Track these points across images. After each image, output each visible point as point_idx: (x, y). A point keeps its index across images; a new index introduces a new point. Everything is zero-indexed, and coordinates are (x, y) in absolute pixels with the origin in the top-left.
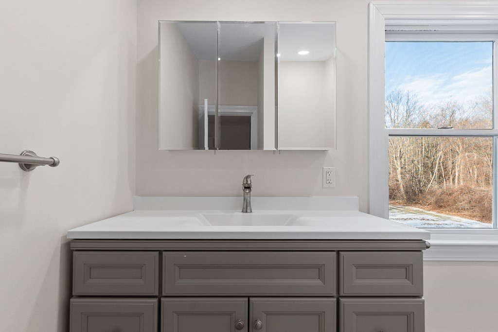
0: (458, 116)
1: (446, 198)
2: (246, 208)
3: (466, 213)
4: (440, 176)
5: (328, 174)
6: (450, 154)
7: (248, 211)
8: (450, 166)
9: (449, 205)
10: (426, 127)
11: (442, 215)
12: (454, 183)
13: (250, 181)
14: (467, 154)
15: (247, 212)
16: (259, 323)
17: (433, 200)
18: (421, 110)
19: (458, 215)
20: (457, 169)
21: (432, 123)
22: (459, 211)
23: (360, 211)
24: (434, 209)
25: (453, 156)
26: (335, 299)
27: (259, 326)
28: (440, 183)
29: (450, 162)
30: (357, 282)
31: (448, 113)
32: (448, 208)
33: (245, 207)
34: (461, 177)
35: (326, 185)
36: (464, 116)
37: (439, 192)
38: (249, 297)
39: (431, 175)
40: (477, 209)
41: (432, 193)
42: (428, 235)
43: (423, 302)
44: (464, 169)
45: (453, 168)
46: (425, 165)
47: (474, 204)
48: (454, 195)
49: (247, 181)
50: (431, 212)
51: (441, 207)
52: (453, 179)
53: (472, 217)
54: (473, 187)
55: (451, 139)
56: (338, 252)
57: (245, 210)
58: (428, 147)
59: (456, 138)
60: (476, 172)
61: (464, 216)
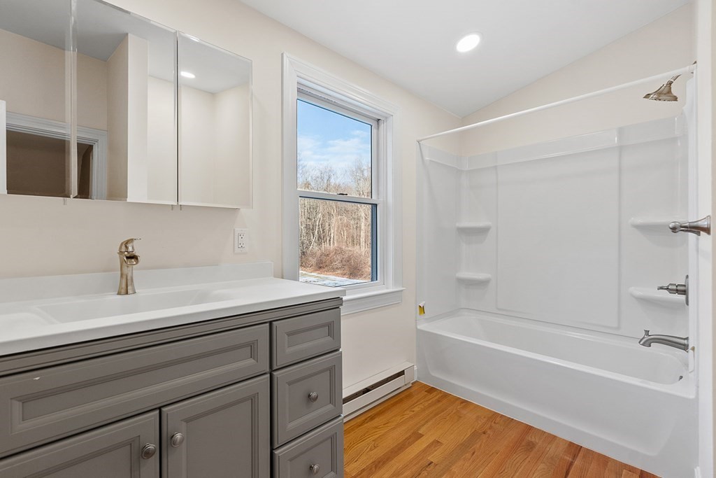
0: (332, 181)
1: (324, 258)
2: (125, 288)
3: (339, 272)
4: (320, 237)
5: (240, 237)
6: (327, 216)
7: (130, 291)
8: (327, 228)
9: (326, 266)
10: (308, 187)
11: (322, 276)
12: (330, 244)
13: (133, 248)
14: (339, 217)
15: (127, 293)
16: (178, 436)
17: (313, 261)
18: (304, 169)
19: (334, 275)
20: (332, 231)
21: (313, 184)
22: (334, 270)
23: (275, 277)
24: (315, 271)
25: (330, 219)
26: (268, 375)
27: (178, 440)
28: (320, 244)
29: (327, 224)
30: (289, 350)
31: (326, 178)
32: (326, 269)
33: (124, 285)
34: (335, 239)
35: (237, 250)
36: (337, 182)
37: (319, 253)
38: (160, 408)
39: (312, 237)
40: (346, 267)
41: (313, 254)
42: (344, 292)
43: (341, 353)
44: (337, 231)
45: (329, 230)
46: (307, 227)
47: (344, 263)
48: (330, 256)
49: (127, 247)
50: (313, 274)
51: (321, 267)
52: (330, 240)
53: (344, 275)
54: (344, 247)
55: (328, 202)
56: (271, 323)
57: (123, 291)
58: (310, 208)
59: (331, 202)
60: (345, 234)
61: (337, 275)
